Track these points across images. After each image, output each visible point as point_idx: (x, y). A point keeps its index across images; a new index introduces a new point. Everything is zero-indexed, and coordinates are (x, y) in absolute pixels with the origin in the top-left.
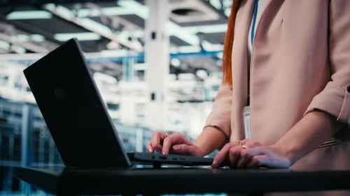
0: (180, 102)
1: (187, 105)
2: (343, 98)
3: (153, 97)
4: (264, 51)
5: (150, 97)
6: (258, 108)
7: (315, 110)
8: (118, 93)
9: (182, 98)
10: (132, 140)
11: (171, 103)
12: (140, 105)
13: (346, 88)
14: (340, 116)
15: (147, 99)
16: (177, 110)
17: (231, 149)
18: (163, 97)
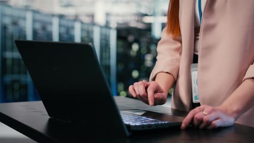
4: (211, 21)
6: (204, 68)
7: (253, 78)
10: (21, 23)
17: (196, 116)
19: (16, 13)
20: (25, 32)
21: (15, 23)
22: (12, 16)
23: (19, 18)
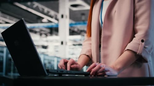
0: (74, 45)
1: (77, 46)
2: (139, 45)
3: (62, 43)
5: (61, 43)
7: (128, 50)
8: (47, 41)
9: (75, 43)
10: (52, 62)
11: (70, 46)
12: (57, 46)
13: (141, 40)
14: (138, 52)
15: (59, 44)
16: (73, 49)
18: (66, 43)
19: (50, 58)
20: (54, 66)
21: (50, 63)
22: (48, 60)
23: (51, 60)
